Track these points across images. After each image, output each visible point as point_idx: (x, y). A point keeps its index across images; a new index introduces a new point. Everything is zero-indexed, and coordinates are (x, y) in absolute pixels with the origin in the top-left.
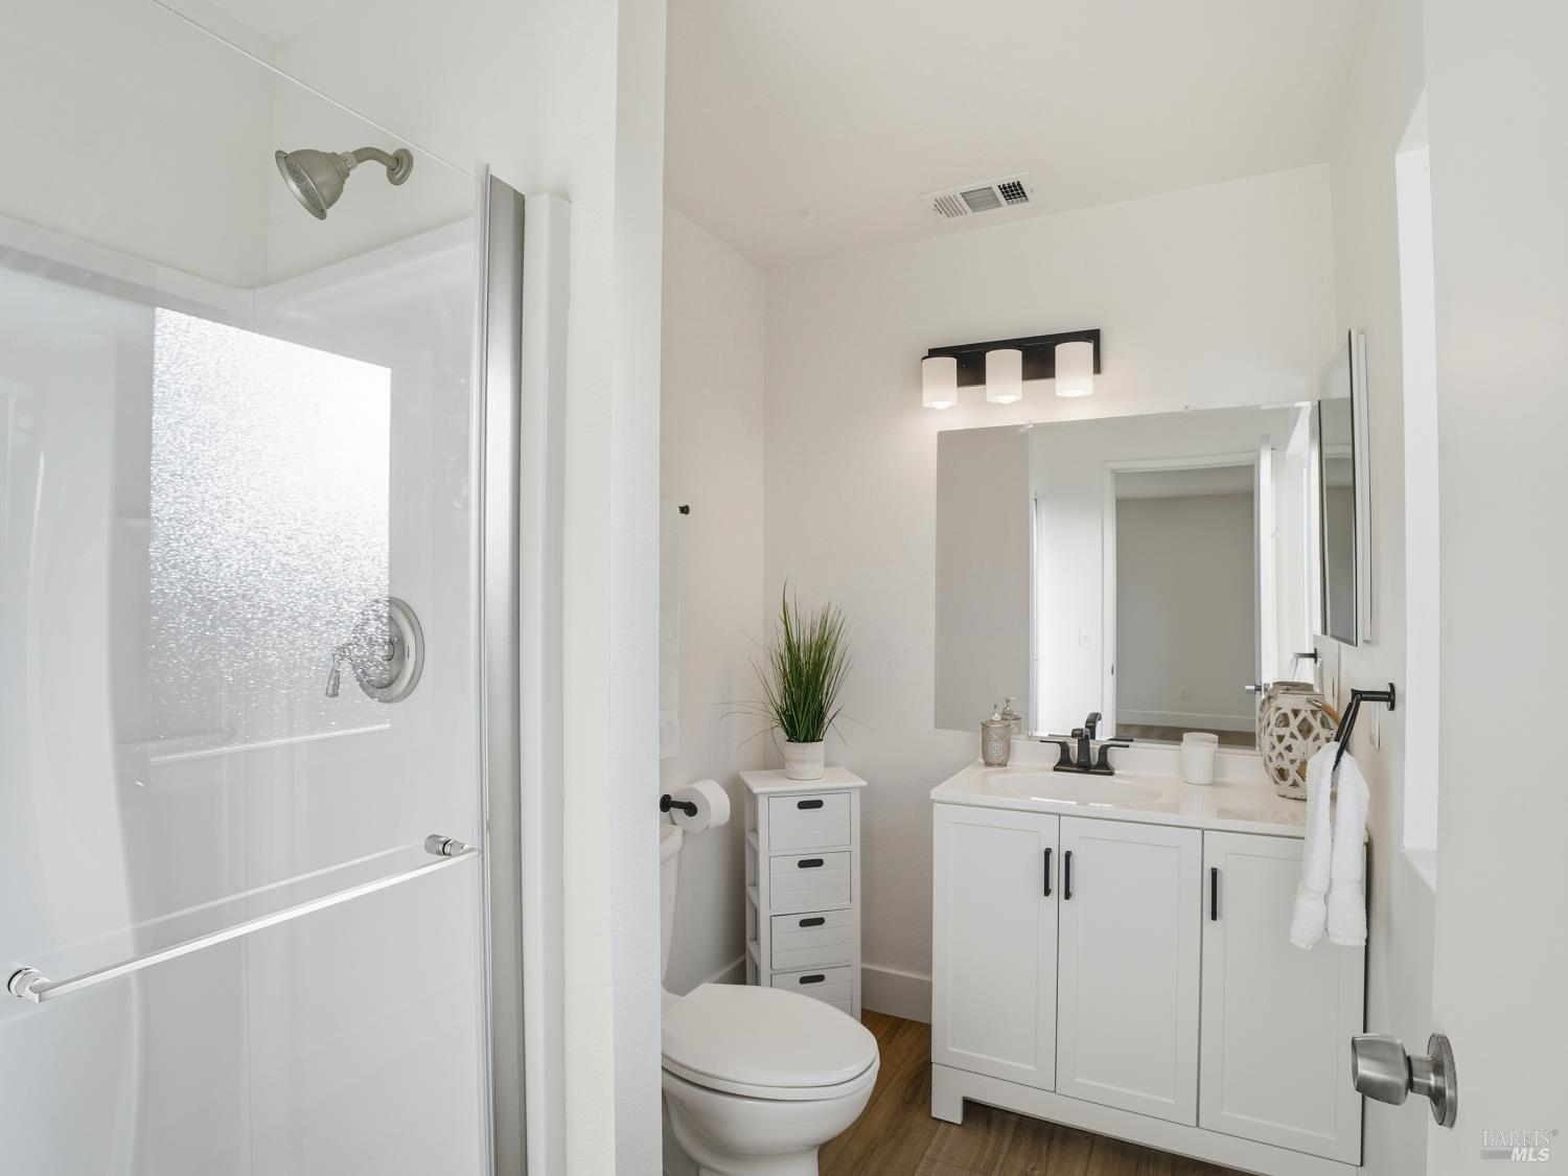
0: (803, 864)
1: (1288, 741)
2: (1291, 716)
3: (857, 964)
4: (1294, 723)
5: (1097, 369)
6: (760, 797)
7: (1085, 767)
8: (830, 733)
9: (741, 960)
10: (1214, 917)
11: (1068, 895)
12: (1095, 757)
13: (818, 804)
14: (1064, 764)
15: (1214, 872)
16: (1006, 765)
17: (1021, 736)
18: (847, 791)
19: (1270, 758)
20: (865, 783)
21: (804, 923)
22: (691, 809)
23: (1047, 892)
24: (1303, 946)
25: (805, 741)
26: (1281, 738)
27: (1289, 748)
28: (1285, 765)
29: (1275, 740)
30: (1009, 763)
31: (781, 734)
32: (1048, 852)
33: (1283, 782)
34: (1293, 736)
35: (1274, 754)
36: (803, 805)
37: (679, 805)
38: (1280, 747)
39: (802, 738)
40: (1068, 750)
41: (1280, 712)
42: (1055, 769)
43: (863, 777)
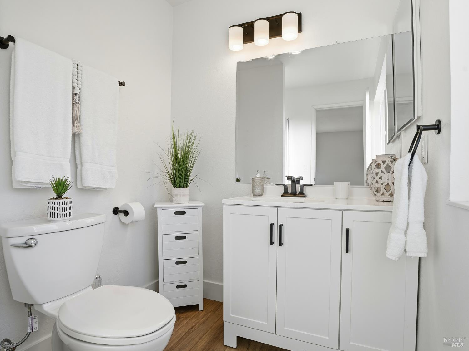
0: (177, 238)
1: (379, 175)
2: (382, 164)
3: (201, 280)
4: (383, 166)
5: (300, 29)
6: (158, 209)
7: (294, 195)
8: (191, 185)
9: (157, 281)
10: (347, 251)
11: (281, 244)
12: (298, 191)
13: (184, 213)
14: (286, 194)
15: (347, 231)
16: (262, 195)
17: (269, 185)
18: (196, 207)
19: (372, 183)
20: (204, 204)
21: (178, 263)
22: (126, 213)
23: (272, 243)
24: (393, 258)
25: (180, 187)
26: (377, 174)
27: (381, 178)
28: (379, 185)
29: (374, 175)
30: (263, 195)
31: (170, 185)
32: (272, 225)
33: (378, 194)
34: (382, 172)
35: (374, 182)
36: (177, 213)
37: (121, 211)
38: (377, 178)
39: (178, 186)
40: (287, 188)
41: (377, 163)
42: (282, 196)
43: (203, 203)
